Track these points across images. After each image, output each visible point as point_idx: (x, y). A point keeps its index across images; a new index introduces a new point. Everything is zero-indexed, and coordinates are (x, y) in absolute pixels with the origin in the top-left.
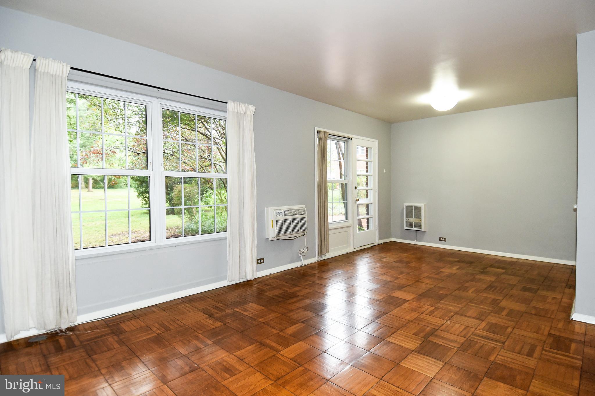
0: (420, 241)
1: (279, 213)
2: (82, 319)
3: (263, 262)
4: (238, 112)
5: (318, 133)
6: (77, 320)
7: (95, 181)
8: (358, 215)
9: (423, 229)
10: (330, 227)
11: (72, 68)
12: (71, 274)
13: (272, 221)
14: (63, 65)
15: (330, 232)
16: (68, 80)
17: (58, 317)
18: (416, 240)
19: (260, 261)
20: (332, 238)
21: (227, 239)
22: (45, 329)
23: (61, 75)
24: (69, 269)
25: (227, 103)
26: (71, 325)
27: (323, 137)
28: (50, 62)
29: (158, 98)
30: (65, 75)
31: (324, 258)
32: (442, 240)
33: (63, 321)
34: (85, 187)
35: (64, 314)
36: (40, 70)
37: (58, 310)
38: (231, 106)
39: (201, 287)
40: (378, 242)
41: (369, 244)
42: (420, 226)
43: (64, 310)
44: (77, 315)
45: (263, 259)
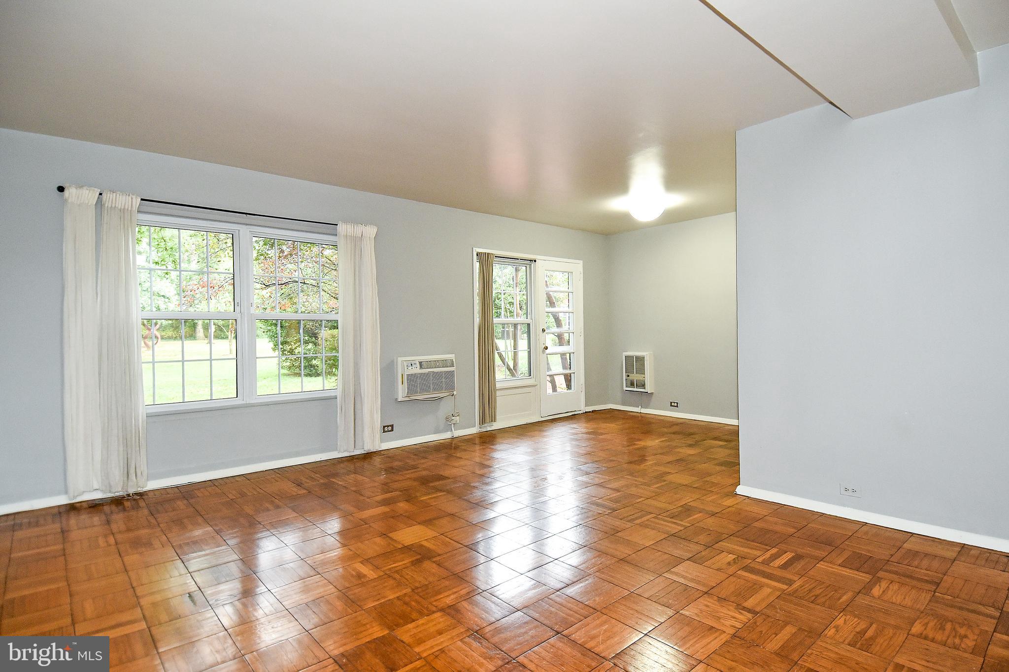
0: (646, 407)
1: (412, 365)
2: (153, 485)
3: (392, 430)
4: (352, 235)
5: (477, 255)
6: (147, 485)
7: (219, 328)
8: (549, 369)
9: (649, 389)
10: (498, 385)
11: (142, 200)
12: (140, 432)
13: (402, 375)
14: (132, 198)
15: (498, 393)
16: (139, 212)
17: (126, 479)
18: (640, 407)
19: (388, 428)
20: (501, 401)
21: (338, 399)
22: (110, 492)
23: (130, 209)
24: (139, 425)
25: (337, 225)
26: (140, 490)
27: (486, 261)
28: (118, 195)
29: (247, 225)
30: (135, 208)
31: (489, 429)
32: (674, 405)
33: (130, 483)
34: (204, 336)
35: (132, 476)
36: (106, 206)
37: (126, 472)
38: (342, 228)
39: (302, 458)
40: (584, 409)
41: (568, 412)
42: (643, 386)
43: (132, 471)
44: (148, 480)
45: (392, 426)
